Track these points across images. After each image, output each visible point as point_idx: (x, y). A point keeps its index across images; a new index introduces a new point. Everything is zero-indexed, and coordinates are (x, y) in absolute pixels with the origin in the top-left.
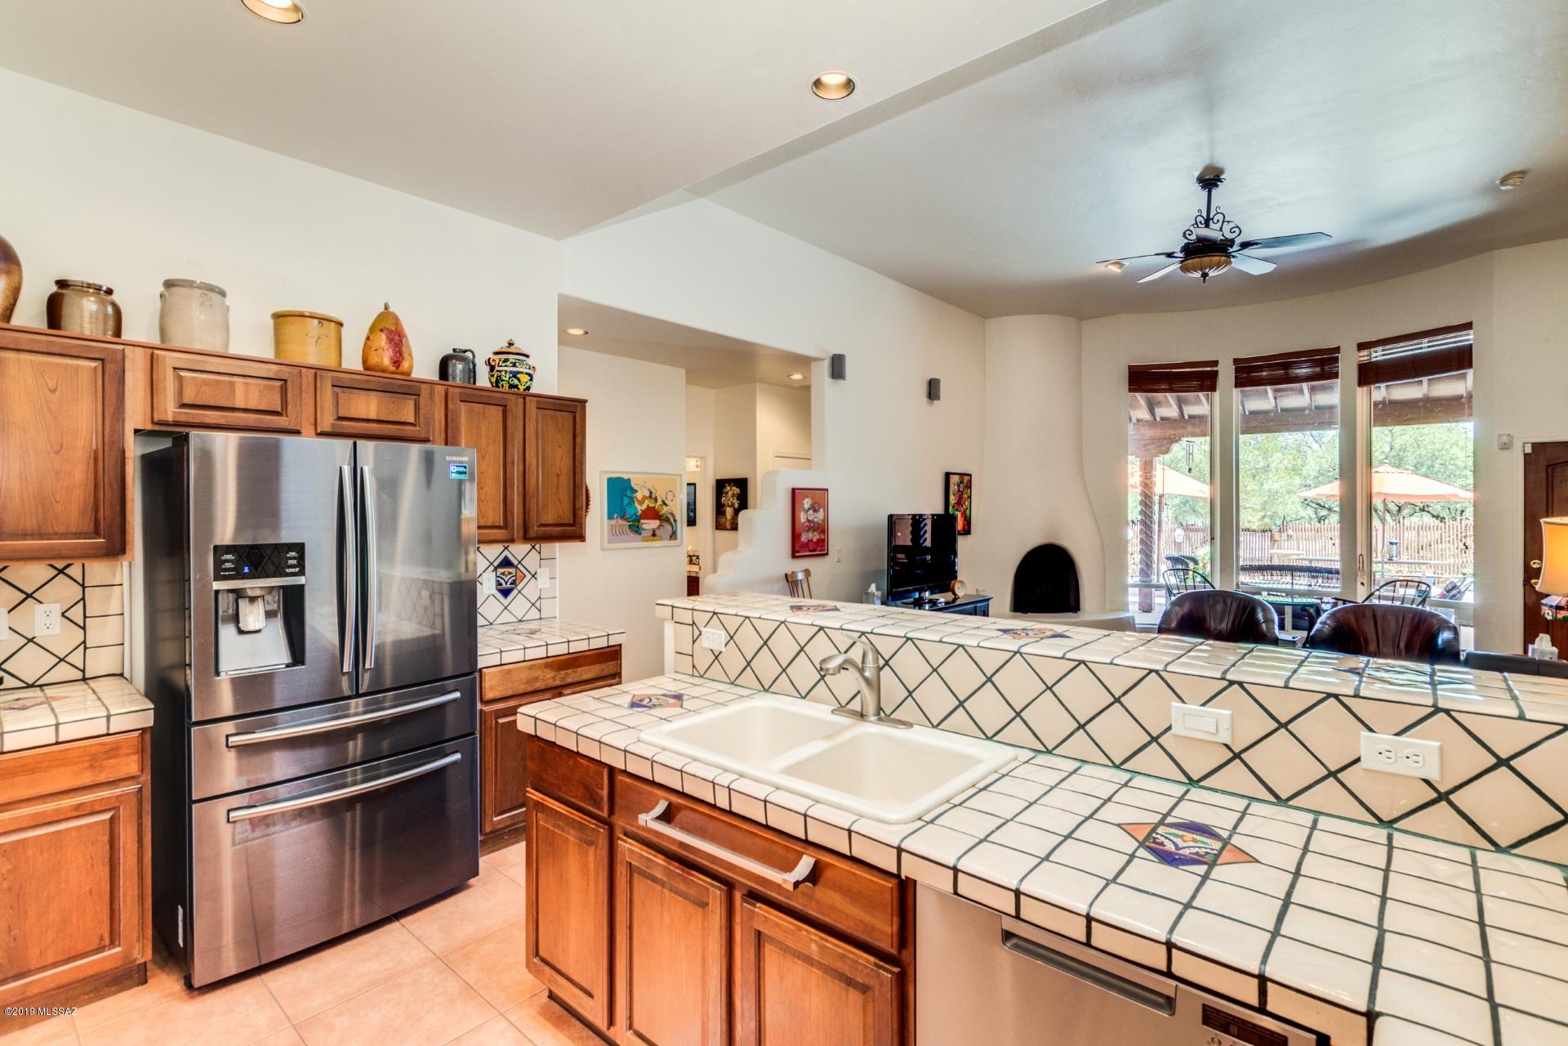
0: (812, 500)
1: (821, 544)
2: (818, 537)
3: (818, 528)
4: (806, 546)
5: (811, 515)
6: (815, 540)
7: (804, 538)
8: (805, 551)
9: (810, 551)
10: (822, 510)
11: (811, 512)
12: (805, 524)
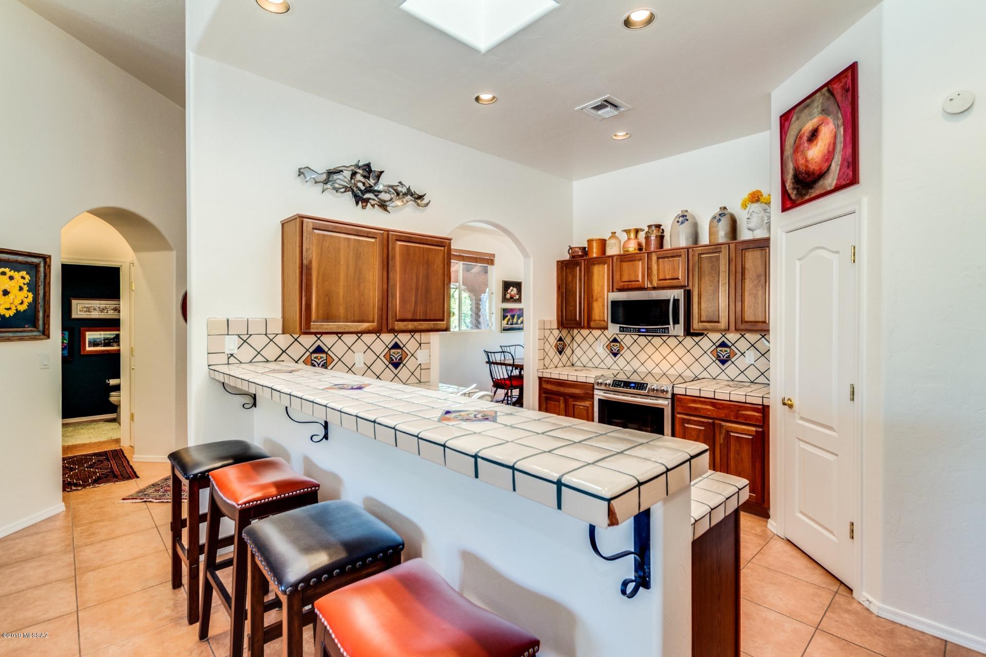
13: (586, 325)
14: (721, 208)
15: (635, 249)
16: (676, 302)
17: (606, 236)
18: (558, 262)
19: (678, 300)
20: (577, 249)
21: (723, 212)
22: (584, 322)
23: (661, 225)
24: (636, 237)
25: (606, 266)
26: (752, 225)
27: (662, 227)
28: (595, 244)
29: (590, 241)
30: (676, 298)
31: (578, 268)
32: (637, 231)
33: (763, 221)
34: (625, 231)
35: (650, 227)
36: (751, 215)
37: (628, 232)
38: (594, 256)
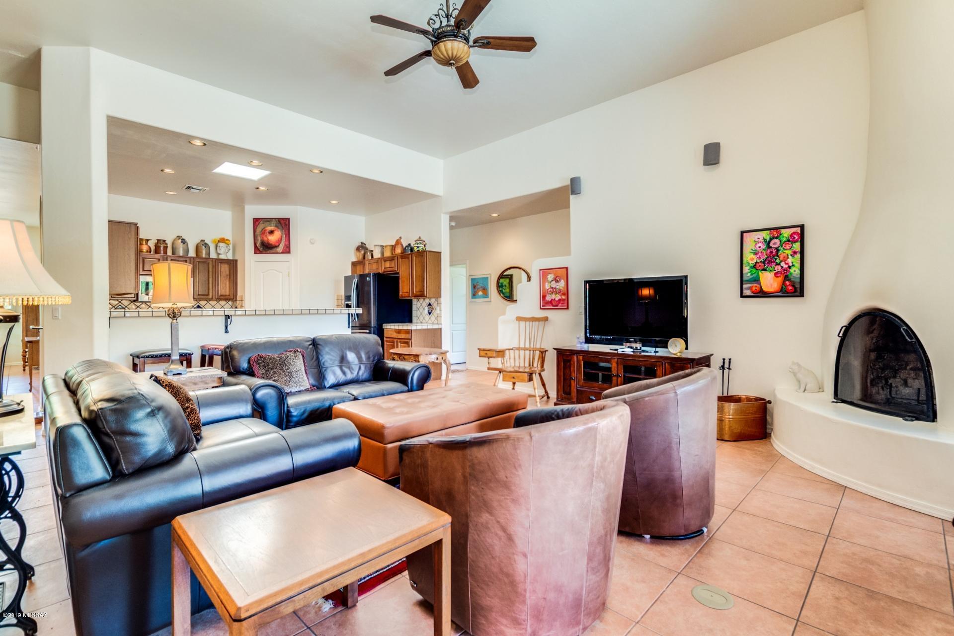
0: (555, 274)
1: (562, 302)
2: (560, 297)
3: (560, 292)
4: (551, 302)
5: (554, 284)
6: (557, 299)
7: (548, 298)
8: (550, 306)
9: (553, 306)
10: (562, 281)
11: (554, 282)
12: (549, 290)
14: (202, 240)
15: (147, 251)
21: (203, 243)
24: (147, 244)
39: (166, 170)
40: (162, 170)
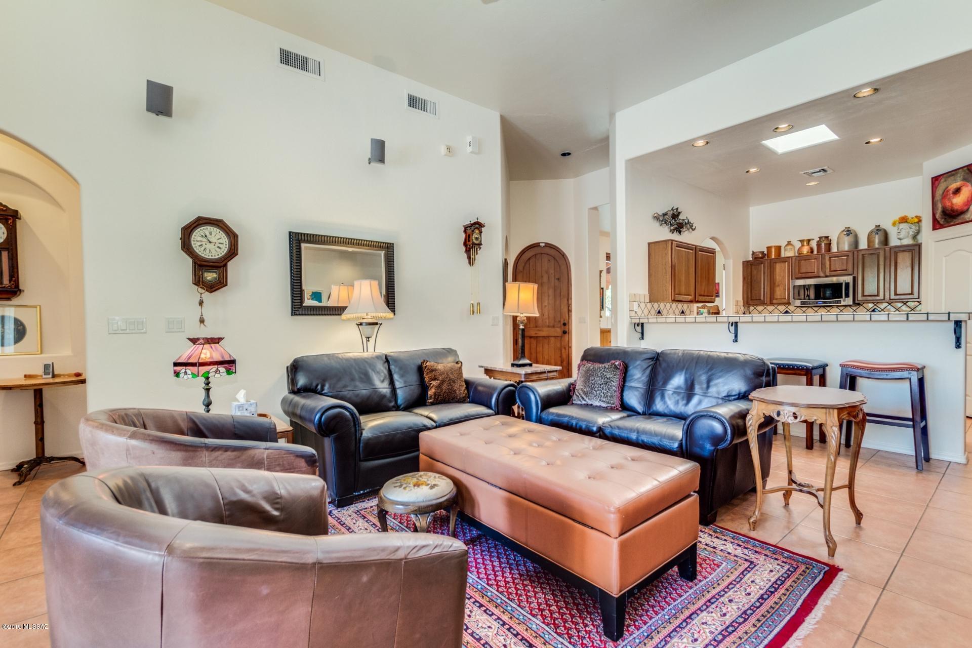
13: (769, 302)
14: (876, 226)
15: (808, 252)
16: (847, 285)
17: (783, 244)
18: (744, 262)
19: (849, 283)
20: (758, 253)
21: (878, 229)
22: (767, 300)
23: (829, 237)
24: (809, 244)
25: (787, 263)
26: (901, 236)
27: (829, 238)
28: (773, 250)
29: (769, 248)
30: (846, 282)
31: (762, 265)
32: (809, 241)
33: (909, 234)
34: (800, 241)
35: (820, 238)
36: (901, 230)
37: (802, 241)
38: (773, 257)
39: (751, 170)
40: (747, 172)
